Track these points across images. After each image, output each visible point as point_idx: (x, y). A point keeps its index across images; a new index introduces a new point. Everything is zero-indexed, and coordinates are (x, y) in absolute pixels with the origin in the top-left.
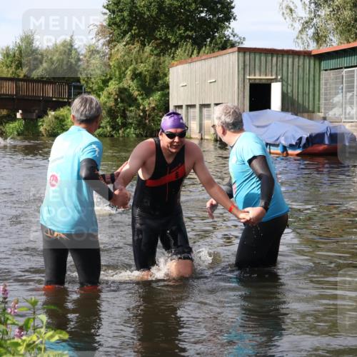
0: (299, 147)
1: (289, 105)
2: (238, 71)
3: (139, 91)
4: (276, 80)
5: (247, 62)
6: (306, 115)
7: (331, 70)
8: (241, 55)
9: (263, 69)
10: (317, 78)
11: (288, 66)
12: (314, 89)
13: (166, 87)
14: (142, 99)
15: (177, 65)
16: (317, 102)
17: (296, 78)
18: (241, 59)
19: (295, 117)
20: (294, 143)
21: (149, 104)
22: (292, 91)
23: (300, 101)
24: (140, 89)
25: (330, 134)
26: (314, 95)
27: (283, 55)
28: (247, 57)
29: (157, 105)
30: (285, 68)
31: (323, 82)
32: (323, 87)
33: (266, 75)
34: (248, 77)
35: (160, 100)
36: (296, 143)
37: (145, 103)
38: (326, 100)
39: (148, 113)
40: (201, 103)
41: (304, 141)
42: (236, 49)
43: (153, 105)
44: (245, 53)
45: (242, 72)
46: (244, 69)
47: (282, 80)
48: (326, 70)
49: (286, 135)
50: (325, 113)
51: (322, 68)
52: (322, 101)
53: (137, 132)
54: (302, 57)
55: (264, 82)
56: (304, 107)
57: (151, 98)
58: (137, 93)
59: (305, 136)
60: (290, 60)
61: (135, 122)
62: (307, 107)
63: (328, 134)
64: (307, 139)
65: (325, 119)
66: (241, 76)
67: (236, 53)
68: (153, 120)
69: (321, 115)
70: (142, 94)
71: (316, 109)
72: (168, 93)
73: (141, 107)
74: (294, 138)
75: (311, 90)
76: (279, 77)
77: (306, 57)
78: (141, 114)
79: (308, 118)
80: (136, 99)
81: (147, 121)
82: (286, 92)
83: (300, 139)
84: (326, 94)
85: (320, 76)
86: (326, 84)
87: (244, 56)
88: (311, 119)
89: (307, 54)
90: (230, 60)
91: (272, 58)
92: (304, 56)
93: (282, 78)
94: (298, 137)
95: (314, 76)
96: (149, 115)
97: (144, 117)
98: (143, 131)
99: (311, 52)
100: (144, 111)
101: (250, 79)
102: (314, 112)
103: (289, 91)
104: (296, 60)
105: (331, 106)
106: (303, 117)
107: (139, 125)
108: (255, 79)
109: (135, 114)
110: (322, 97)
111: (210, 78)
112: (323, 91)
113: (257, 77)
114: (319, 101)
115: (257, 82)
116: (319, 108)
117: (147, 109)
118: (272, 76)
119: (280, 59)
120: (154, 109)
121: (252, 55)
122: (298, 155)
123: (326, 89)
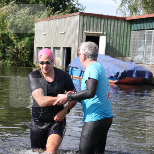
0: (117, 78)
1: (111, 51)
2: (79, 28)
3: (15, 36)
4: (103, 35)
5: (85, 22)
6: (120, 58)
7: (138, 30)
8: (82, 17)
9: (95, 27)
10: (129, 35)
11: (111, 26)
12: (126, 41)
13: (33, 35)
14: (16, 42)
15: (40, 21)
16: (128, 50)
17: (115, 34)
18: (82, 20)
19: (114, 59)
20: (113, 76)
21: (21, 45)
22: (113, 42)
23: (117, 49)
24: (15, 35)
25: (137, 71)
26: (126, 46)
27: (108, 19)
28: (85, 19)
29: (26, 46)
30: (109, 28)
31: (132, 38)
32: (132, 40)
33: (97, 31)
34: (85, 32)
35: (28, 43)
36: (115, 76)
37: (18, 44)
38: (133, 49)
39: (19, 51)
40: (54, 47)
41: (120, 75)
42: (78, 13)
43: (23, 46)
44: (84, 16)
45: (81, 28)
46: (83, 26)
47: (107, 35)
48: (135, 30)
49: (108, 70)
50: (132, 58)
51: (132, 29)
52: (131, 50)
53: (12, 62)
54: (120, 21)
55: (95, 35)
56: (119, 53)
57: (22, 41)
58: (13, 37)
59: (121, 71)
60: (113, 22)
61: (11, 56)
62: (121, 53)
63: (136, 71)
64: (122, 73)
65: (132, 61)
66: (81, 31)
67: (79, 16)
68: (23, 56)
69: (130, 58)
70: (17, 39)
71: (127, 55)
72: (34, 38)
73: (16, 47)
74: (114, 72)
75: (125, 42)
76: (105, 33)
77: (123, 21)
78: (15, 51)
79: (122, 60)
80: (12, 42)
81: (19, 56)
82: (108, 42)
83: (118, 73)
84: (134, 46)
85: (130, 34)
86: (134, 39)
87: (84, 18)
88: (124, 61)
89: (123, 19)
90: (74, 20)
91: (101, 20)
92: (121, 21)
93: (106, 34)
94: (116, 72)
95: (127, 34)
96: (21, 52)
97: (17, 53)
98: (16, 62)
99: (126, 18)
100: (17, 49)
101: (86, 33)
102: (125, 56)
103: (111, 42)
104: (116, 23)
105: (137, 54)
106: (118, 59)
107: (13, 58)
108: (89, 33)
109: (12, 51)
110: (131, 47)
111: (61, 31)
112: (132, 43)
113: (91, 32)
114: (129, 50)
115: (91, 35)
116: (129, 54)
117: (19, 48)
118: (100, 32)
119: (106, 21)
120: (24, 48)
121: (89, 18)
122: (115, 83)
123: (134, 42)
